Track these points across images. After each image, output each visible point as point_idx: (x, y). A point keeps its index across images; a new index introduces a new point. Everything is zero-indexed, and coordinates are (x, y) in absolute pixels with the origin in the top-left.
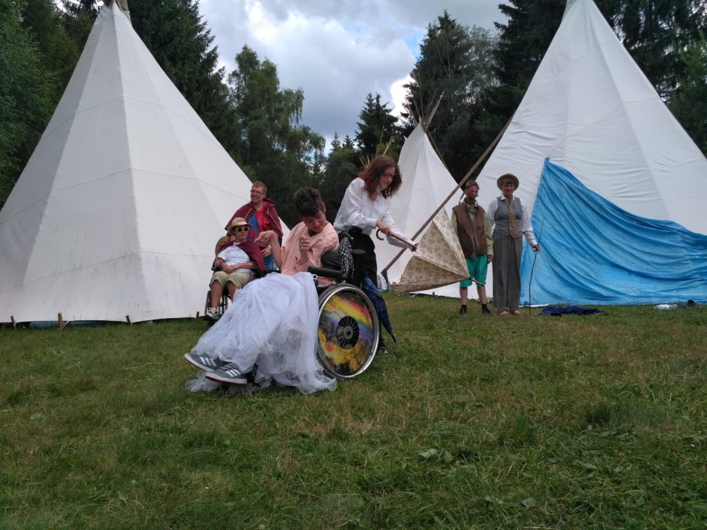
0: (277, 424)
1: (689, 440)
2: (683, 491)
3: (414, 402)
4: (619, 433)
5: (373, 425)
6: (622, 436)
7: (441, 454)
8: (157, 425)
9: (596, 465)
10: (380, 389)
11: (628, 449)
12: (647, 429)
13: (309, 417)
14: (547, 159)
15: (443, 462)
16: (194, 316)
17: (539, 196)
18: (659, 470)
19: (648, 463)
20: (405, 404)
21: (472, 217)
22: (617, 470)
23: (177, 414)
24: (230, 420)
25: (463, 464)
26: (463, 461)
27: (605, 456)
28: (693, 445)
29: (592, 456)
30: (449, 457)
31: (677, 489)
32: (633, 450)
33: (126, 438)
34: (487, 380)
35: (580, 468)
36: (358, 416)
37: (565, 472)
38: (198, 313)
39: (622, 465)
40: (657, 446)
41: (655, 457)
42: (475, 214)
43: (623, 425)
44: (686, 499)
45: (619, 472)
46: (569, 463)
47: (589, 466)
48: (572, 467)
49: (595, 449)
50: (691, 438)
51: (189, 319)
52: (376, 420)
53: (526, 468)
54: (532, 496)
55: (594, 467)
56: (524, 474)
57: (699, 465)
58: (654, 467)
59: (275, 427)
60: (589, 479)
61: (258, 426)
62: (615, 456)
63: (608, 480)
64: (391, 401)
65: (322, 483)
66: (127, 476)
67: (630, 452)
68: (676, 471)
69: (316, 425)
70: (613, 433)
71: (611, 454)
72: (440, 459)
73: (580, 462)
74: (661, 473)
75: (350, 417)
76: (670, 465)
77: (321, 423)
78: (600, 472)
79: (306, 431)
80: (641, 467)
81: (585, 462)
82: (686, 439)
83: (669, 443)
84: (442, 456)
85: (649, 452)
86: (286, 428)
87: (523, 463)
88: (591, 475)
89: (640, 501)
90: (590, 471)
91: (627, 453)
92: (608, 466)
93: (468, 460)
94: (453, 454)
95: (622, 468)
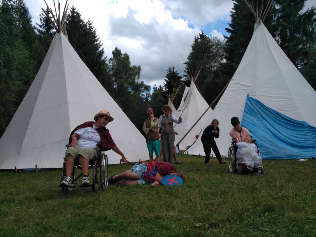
1: (308, 218)
3: (192, 203)
4: (279, 216)
5: (175, 213)
7: (204, 225)
8: (83, 214)
9: (269, 229)
10: (177, 198)
13: (147, 210)
14: (248, 95)
15: (204, 228)
17: (245, 111)
18: (295, 231)
19: (291, 228)
20: (188, 204)
22: (278, 231)
23: (91, 209)
24: (113, 211)
25: (213, 229)
26: (213, 228)
27: (273, 225)
28: (310, 220)
30: (207, 226)
33: (70, 218)
34: (223, 193)
35: (262, 231)
36: (168, 209)
37: (256, 232)
40: (294, 221)
41: (294, 226)
43: (281, 212)
46: (257, 228)
47: (266, 229)
48: (259, 230)
49: (269, 222)
50: (309, 217)
52: (176, 211)
53: (239, 230)
55: (268, 230)
56: (239, 233)
57: (312, 229)
58: (293, 229)
59: (133, 214)
60: (266, 235)
61: (126, 214)
62: (277, 225)
63: (273, 235)
64: (182, 203)
66: (73, 234)
67: (283, 223)
68: (302, 231)
69: (150, 213)
70: (277, 215)
71: (275, 224)
72: (203, 227)
73: (263, 228)
75: (164, 210)
76: (300, 229)
77: (152, 212)
78: (270, 232)
79: (146, 216)
80: (287, 230)
81: (265, 228)
83: (300, 219)
84: (204, 226)
85: (291, 224)
86: (137, 214)
87: (239, 228)
88: (267, 233)
90: (266, 231)
91: (282, 224)
92: (274, 229)
93: (215, 227)
94: (209, 225)
95: (280, 230)
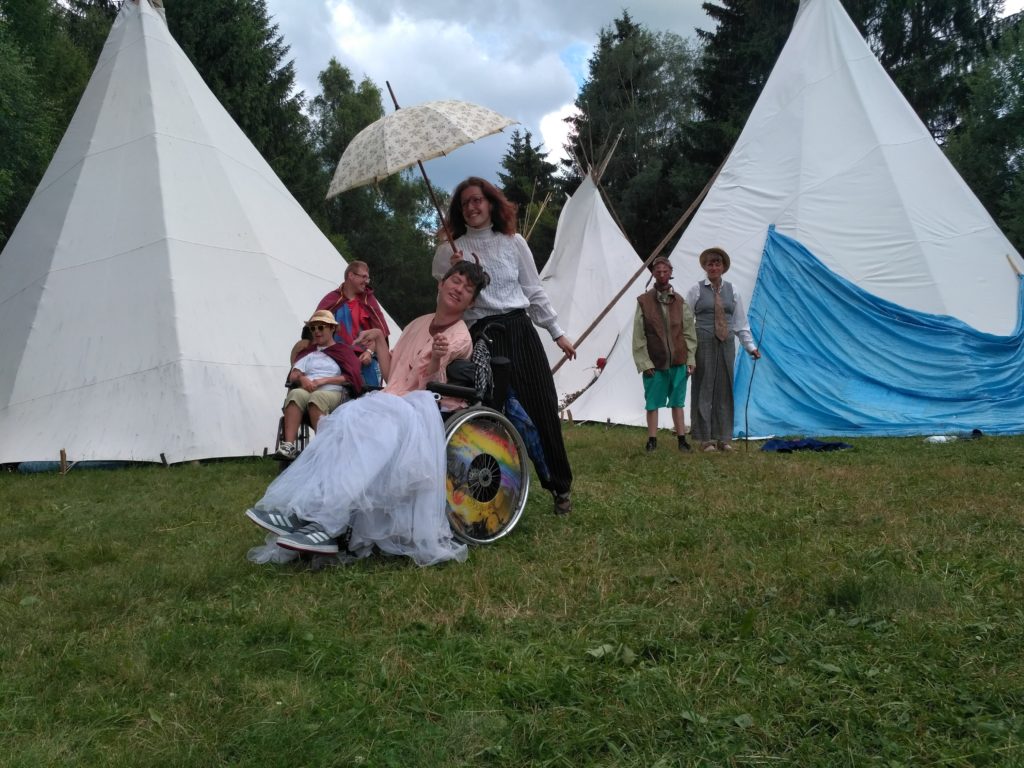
0: (382, 610)
1: (973, 631)
2: (964, 702)
3: (580, 577)
4: (872, 621)
5: (521, 611)
6: (878, 625)
7: (618, 652)
8: (206, 613)
9: (841, 666)
10: (531, 559)
11: (885, 643)
12: (913, 613)
13: (429, 599)
14: (772, 227)
15: (621, 663)
16: (260, 453)
17: (760, 280)
18: (930, 673)
19: (915, 663)
20: (567, 581)
21: (665, 309)
22: (871, 673)
23: (236, 596)
24: (313, 605)
25: (651, 666)
26: (649, 662)
27: (853, 653)
28: (978, 638)
29: (835, 653)
30: (630, 655)
31: (955, 700)
32: (893, 645)
33: (162, 631)
34: (685, 545)
35: (817, 672)
36: (499, 598)
37: (796, 677)
38: (266, 450)
39: (878, 666)
40: (927, 639)
41: (925, 655)
42: (670, 305)
43: (878, 609)
44: (969, 715)
45: (873, 677)
46: (801, 663)
47: (831, 667)
48: (806, 669)
49: (839, 643)
50: (976, 627)
51: (254, 459)
52: (525, 603)
53: (740, 671)
54: (749, 711)
55: (838, 669)
56: (738, 680)
57: (987, 665)
58: (923, 668)
59: (379, 614)
60: (830, 687)
61: (355, 614)
62: (866, 653)
63: (857, 687)
64: (546, 577)
65: (446, 696)
66: (162, 686)
67: (889, 647)
68: (955, 674)
69: (438, 611)
70: (865, 620)
71: (861, 650)
72: (616, 659)
73: (819, 663)
74: (933, 677)
75: (487, 599)
76: (947, 667)
77: (446, 608)
78: (846, 676)
79: (423, 620)
80: (904, 670)
81: (825, 663)
82: (969, 629)
83: (944, 633)
84: (620, 655)
85: (915, 648)
86: (394, 616)
87: (737, 664)
88: (833, 681)
89: (903, 718)
90: (832, 675)
91: (885, 649)
92: (857, 668)
93: (657, 660)
94: (636, 652)
95: (877, 671)
